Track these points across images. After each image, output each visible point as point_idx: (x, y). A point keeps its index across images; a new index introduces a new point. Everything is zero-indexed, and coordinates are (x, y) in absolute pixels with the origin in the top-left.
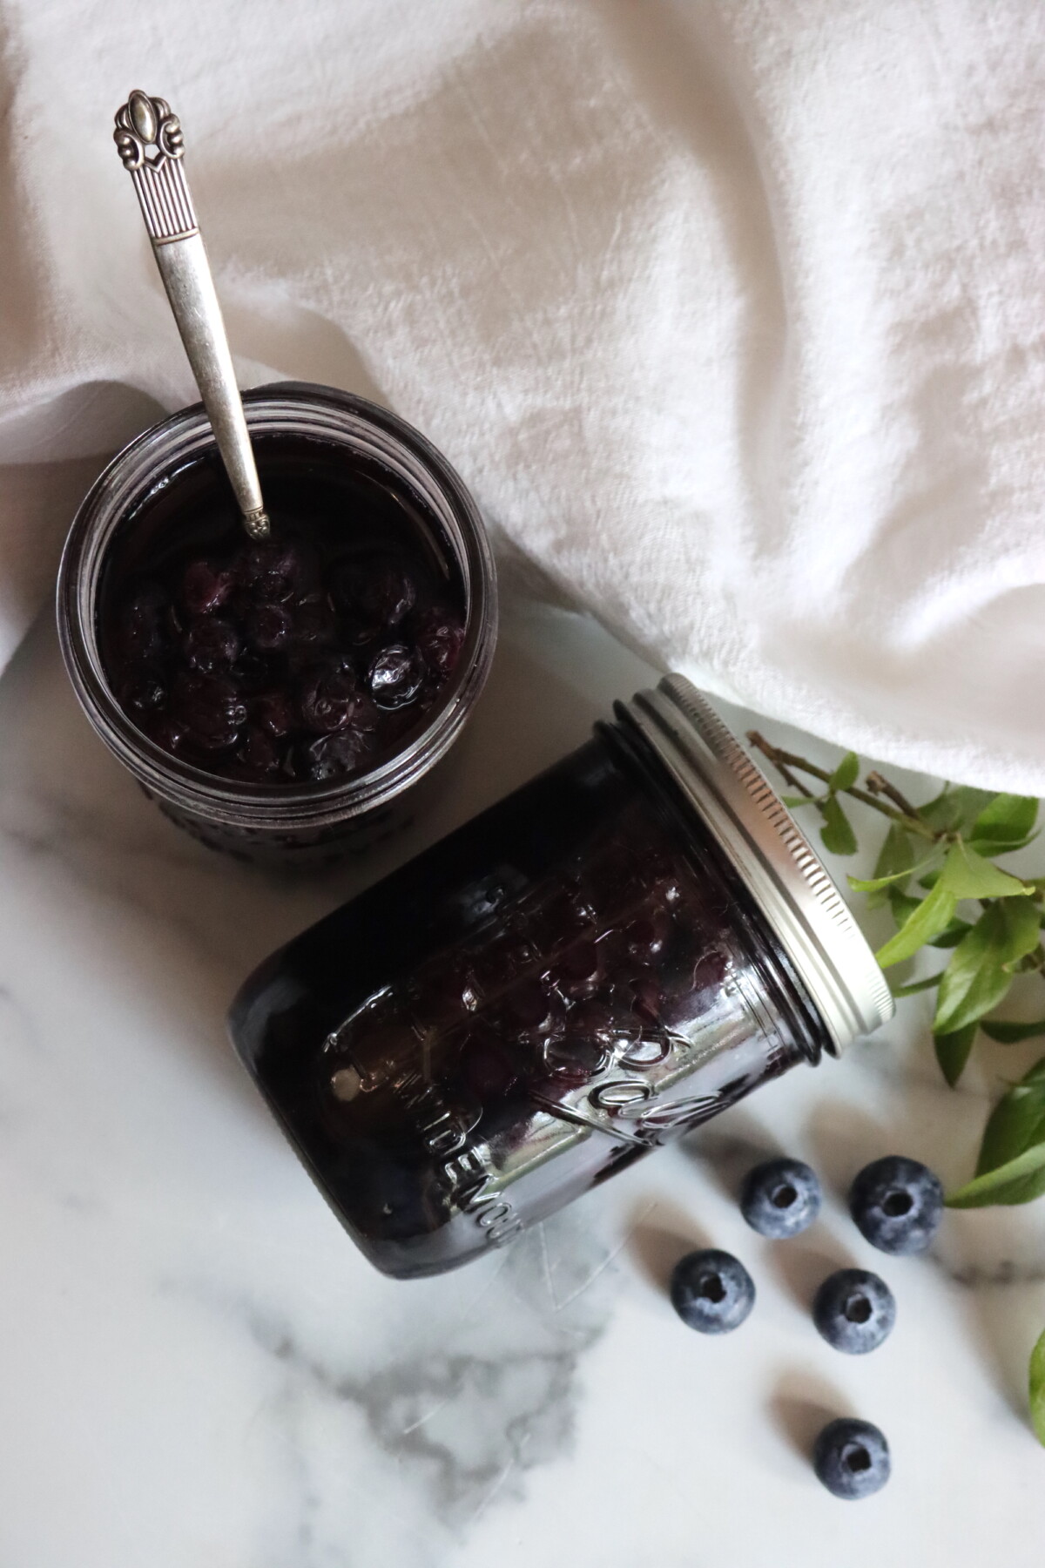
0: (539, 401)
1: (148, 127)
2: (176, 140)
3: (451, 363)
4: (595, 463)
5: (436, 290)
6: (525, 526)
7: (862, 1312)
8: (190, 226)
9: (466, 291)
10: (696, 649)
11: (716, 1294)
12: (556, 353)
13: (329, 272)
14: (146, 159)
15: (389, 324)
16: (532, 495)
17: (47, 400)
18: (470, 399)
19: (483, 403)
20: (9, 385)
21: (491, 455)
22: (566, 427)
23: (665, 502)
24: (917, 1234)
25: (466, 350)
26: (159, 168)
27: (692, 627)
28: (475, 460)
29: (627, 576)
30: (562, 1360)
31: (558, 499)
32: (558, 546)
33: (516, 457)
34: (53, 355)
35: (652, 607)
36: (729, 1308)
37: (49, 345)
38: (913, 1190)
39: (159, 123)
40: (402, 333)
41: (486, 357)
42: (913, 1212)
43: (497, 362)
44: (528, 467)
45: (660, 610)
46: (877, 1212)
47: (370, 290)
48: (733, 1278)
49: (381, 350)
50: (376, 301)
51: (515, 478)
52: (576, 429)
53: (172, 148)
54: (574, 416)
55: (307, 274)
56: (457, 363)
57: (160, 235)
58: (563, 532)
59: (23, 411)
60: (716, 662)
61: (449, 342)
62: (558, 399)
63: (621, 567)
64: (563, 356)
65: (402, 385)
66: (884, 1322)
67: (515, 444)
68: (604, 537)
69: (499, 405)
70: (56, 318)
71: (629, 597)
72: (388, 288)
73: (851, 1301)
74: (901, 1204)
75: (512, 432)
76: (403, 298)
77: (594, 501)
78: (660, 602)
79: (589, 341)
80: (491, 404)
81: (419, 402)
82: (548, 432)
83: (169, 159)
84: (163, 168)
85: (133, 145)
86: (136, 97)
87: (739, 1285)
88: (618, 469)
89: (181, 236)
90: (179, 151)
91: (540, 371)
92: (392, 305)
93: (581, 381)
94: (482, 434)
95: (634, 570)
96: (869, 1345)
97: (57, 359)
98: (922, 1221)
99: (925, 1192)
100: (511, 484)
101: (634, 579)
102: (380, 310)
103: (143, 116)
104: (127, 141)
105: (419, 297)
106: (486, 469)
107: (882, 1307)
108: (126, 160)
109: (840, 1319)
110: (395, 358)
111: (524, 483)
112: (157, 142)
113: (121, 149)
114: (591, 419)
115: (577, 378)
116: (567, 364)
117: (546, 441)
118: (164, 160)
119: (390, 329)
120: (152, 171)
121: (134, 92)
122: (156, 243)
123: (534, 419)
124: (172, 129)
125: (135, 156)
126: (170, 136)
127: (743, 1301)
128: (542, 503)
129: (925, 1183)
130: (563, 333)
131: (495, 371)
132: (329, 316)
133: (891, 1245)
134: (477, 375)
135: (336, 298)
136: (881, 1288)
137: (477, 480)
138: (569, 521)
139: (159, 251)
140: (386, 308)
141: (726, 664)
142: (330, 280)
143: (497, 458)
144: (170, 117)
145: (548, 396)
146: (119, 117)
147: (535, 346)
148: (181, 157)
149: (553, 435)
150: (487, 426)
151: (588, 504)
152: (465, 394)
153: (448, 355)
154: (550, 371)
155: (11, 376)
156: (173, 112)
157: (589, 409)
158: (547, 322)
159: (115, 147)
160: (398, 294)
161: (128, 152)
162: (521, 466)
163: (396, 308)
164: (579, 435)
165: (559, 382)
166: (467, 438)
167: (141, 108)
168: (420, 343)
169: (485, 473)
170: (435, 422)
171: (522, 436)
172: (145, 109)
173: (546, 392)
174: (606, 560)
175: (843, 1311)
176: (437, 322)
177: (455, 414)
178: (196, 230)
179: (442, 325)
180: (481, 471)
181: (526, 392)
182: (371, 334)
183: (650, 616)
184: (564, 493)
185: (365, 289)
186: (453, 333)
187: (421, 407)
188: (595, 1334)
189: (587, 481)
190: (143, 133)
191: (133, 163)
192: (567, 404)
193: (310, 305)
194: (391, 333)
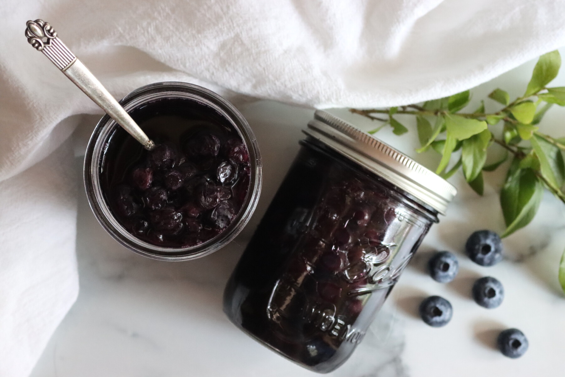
0: (221, 39)
1: (39, 32)
2: (52, 31)
3: (182, 41)
4: (253, 51)
5: (162, 15)
6: (239, 85)
7: (492, 293)
8: (73, 58)
9: (173, 11)
10: (323, 99)
11: (438, 313)
12: (219, 18)
13: (120, 29)
14: (44, 43)
15: (152, 38)
16: (236, 74)
17: (47, 136)
18: (196, 50)
19: (201, 49)
20: (31, 137)
21: (214, 67)
22: (236, 43)
23: (285, 52)
24: (497, 256)
25: (185, 33)
26: (51, 44)
27: (318, 92)
28: (209, 71)
29: (286, 86)
30: (396, 360)
31: (247, 71)
32: (255, 87)
33: (223, 63)
34: (42, 120)
35: (300, 93)
36: (446, 314)
37: (38, 117)
38: (489, 242)
39: (43, 28)
40: (159, 39)
41: (194, 32)
42: (493, 249)
43: (199, 32)
44: (230, 65)
45: (304, 92)
46: (480, 256)
47: (139, 28)
48: (442, 304)
49: (154, 49)
50: (142, 31)
51: (227, 71)
52: (240, 43)
53: (52, 35)
54: (237, 37)
55: (112, 34)
56: (184, 40)
57: (63, 67)
58: (254, 81)
59: (41, 144)
60: (333, 100)
61: (177, 33)
62: (228, 34)
63: (282, 84)
64: (221, 18)
65: (168, 57)
66: (501, 292)
67: (221, 59)
68: (271, 77)
69: (208, 47)
70: (35, 106)
71: (290, 93)
72: (145, 24)
73: (487, 291)
74: (487, 249)
75: (217, 55)
76: (152, 25)
77: (260, 65)
78: (302, 89)
79: (228, 7)
80: (204, 49)
81: (178, 60)
82: (231, 49)
83: (53, 39)
84: (52, 43)
85: (37, 41)
86: (29, 24)
87: (445, 305)
88: (263, 49)
89: (71, 63)
90: (55, 34)
91: (216, 28)
92: (149, 30)
93: (233, 24)
94: (207, 61)
95: (287, 83)
96: (500, 302)
97: (44, 120)
98: (497, 251)
99: (493, 240)
100: (226, 73)
101: (289, 86)
102: (146, 34)
103: (35, 30)
104: (34, 41)
105: (157, 22)
106: (215, 72)
107: (498, 287)
108: (37, 48)
109: (486, 299)
110: (161, 49)
111: (231, 71)
112: (45, 36)
113: (33, 45)
114: (244, 36)
115: (231, 23)
116: (225, 20)
117: (231, 52)
118: (51, 41)
119: (154, 39)
120: (49, 47)
121: (27, 23)
122: (63, 71)
123: (223, 46)
124: (48, 28)
125: (40, 45)
126: (49, 31)
127: (449, 310)
128: (241, 75)
129: (491, 237)
130: (217, 9)
131: (200, 36)
132: (129, 45)
133: (490, 264)
134: (194, 41)
135: (128, 37)
136: (494, 281)
137: (213, 77)
138: (255, 76)
139: (66, 73)
140: (148, 32)
141: (337, 100)
142: (122, 32)
143: (216, 66)
144: (45, 24)
145: (224, 35)
146: (26, 34)
147: (209, 19)
148: (57, 36)
149: (233, 49)
150: (207, 57)
151: (259, 67)
152: (193, 50)
153: (180, 38)
154: (220, 26)
155: (30, 135)
156: (45, 21)
157: (241, 33)
158: (209, 8)
159: (31, 46)
160: (149, 24)
161: (37, 45)
162: (227, 66)
163: (152, 30)
164: (242, 44)
165: (225, 28)
166: (202, 65)
167: (33, 27)
168: (167, 39)
169: (215, 74)
170: (187, 65)
171: (222, 54)
172: (35, 26)
173: (222, 34)
174: (275, 84)
175: (485, 296)
176: (169, 28)
177: (193, 58)
178: (76, 58)
179: (171, 28)
180: (213, 74)
181: (215, 38)
182: (148, 45)
183: (300, 95)
184: (248, 68)
185: (136, 29)
186: (177, 29)
187: (179, 62)
188: (402, 346)
189: (254, 59)
190: (39, 35)
191: (40, 48)
192: (232, 35)
193: (120, 44)
194: (155, 41)
